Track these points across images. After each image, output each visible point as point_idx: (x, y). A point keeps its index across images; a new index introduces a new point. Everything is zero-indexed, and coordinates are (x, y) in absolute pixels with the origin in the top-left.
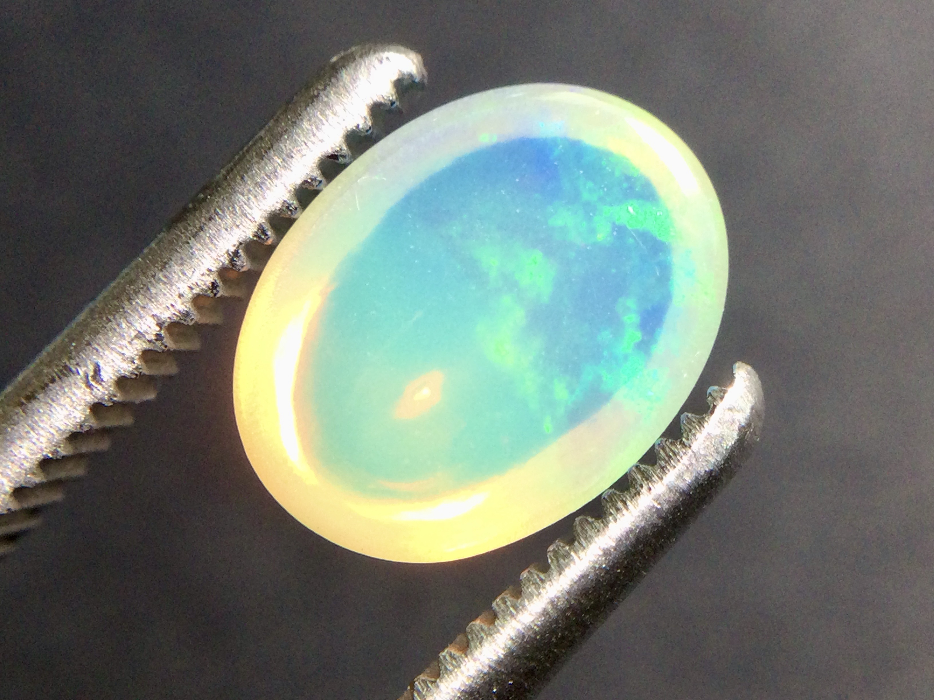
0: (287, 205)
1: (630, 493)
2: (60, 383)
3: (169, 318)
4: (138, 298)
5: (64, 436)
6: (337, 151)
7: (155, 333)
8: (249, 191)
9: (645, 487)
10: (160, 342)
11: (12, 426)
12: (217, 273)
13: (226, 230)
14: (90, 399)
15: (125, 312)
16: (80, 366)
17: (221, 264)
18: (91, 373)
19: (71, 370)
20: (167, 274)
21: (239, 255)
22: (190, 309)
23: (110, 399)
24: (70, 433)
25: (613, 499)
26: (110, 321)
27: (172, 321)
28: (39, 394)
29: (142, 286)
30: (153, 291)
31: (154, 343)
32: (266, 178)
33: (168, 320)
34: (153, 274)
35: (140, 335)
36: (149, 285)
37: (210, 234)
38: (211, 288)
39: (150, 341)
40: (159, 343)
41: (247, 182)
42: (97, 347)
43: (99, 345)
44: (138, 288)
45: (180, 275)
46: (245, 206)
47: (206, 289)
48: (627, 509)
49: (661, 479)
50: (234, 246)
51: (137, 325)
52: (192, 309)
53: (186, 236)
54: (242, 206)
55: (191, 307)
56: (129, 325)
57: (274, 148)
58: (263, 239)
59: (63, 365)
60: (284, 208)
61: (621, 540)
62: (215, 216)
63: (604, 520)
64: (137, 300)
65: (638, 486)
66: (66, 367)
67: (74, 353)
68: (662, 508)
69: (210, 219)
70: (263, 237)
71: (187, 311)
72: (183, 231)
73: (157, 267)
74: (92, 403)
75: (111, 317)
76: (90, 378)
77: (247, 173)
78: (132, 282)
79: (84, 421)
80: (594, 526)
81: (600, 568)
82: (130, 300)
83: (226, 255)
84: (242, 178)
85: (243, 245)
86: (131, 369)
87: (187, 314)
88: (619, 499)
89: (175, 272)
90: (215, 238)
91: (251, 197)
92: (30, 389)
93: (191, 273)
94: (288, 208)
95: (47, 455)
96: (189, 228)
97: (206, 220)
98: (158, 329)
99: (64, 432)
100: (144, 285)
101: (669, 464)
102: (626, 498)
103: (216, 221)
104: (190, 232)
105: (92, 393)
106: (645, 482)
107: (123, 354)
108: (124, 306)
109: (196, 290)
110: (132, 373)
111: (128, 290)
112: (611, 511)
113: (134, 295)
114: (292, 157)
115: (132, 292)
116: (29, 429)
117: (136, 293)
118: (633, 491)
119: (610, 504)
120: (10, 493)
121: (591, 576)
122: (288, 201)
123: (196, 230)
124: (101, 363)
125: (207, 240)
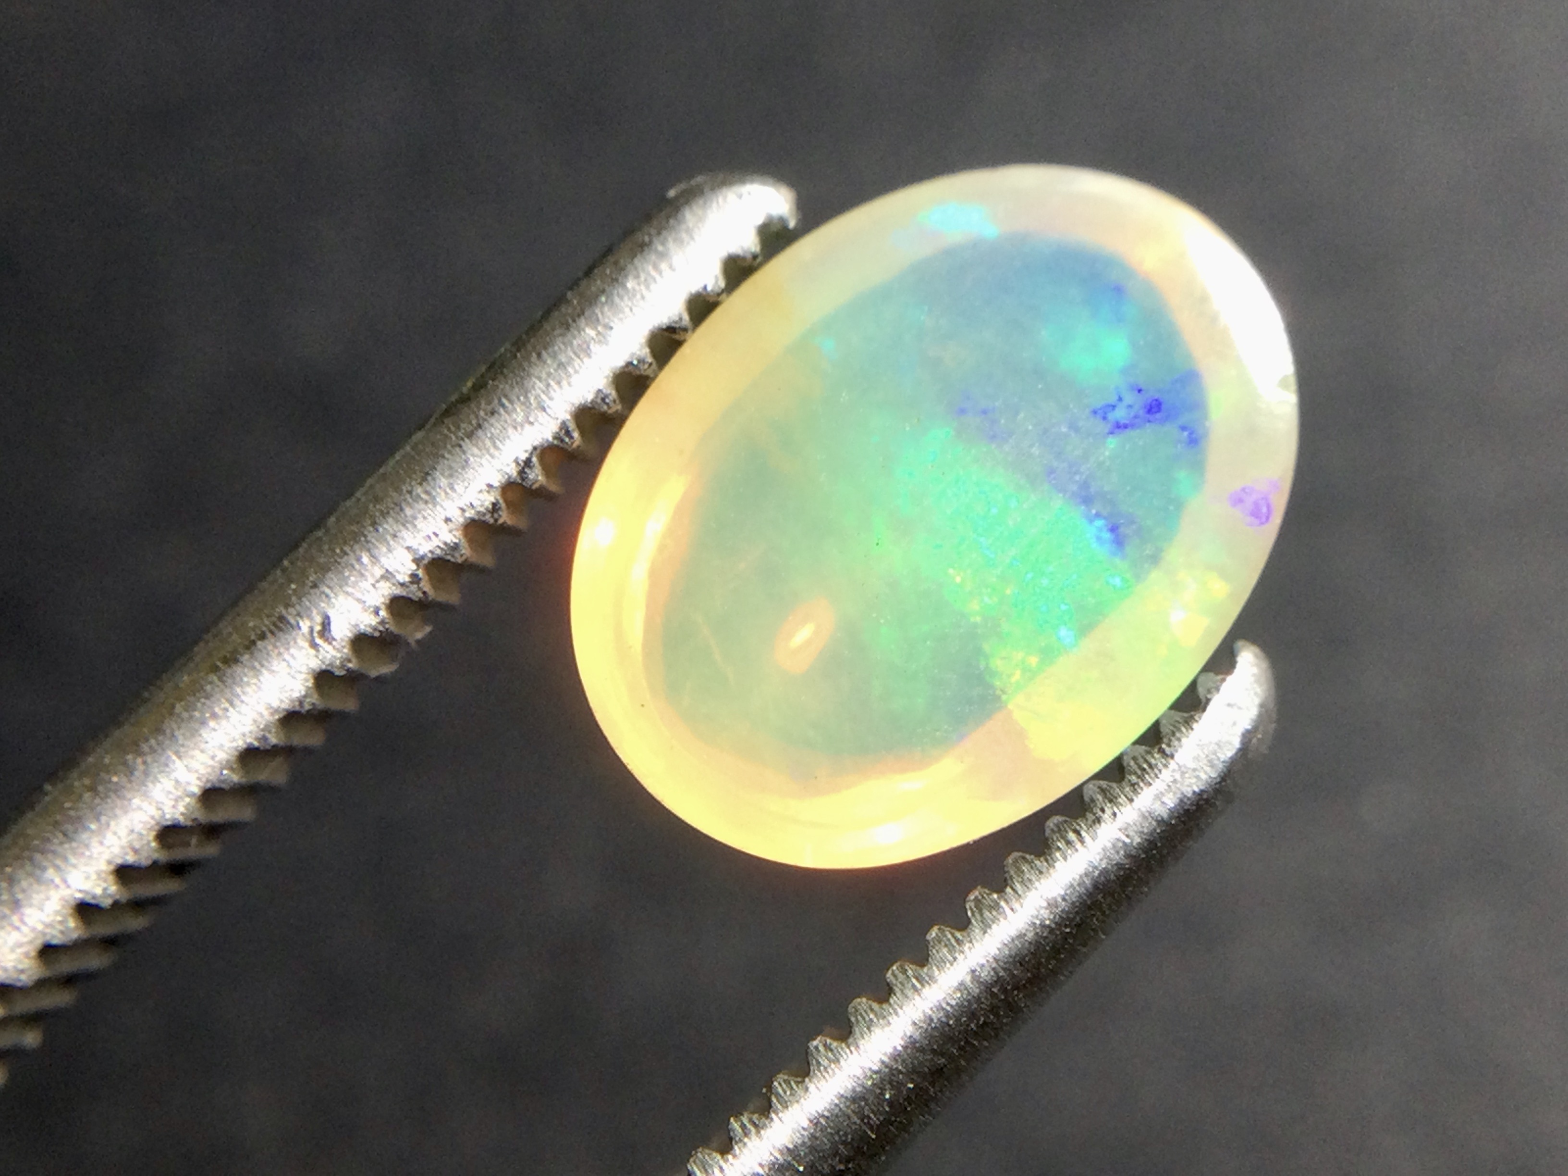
0: (603, 396)
1: (1087, 820)
2: (273, 640)
3: (431, 552)
4: (387, 523)
5: (277, 717)
6: (676, 322)
7: (410, 572)
8: (549, 375)
9: (1108, 812)
10: (416, 586)
11: (203, 700)
12: (500, 490)
13: (515, 428)
14: (315, 664)
15: (367, 542)
16: (301, 617)
17: (506, 477)
18: (318, 628)
19: (288, 623)
20: (428, 488)
21: (532, 464)
22: (460, 540)
23: (342, 666)
24: (285, 713)
25: (1063, 829)
26: (346, 554)
27: (435, 556)
28: (242, 655)
29: (393, 506)
30: (408, 512)
31: (407, 587)
32: (573, 356)
33: (430, 555)
34: (409, 488)
35: (387, 576)
36: (404, 505)
37: (492, 434)
38: (491, 510)
39: (402, 585)
40: (414, 587)
41: (546, 360)
42: (327, 591)
43: (329, 587)
44: (387, 507)
45: (448, 490)
46: (543, 396)
47: (485, 511)
48: (1082, 842)
49: (1131, 800)
50: (526, 451)
51: (383, 560)
52: (463, 541)
53: (457, 437)
54: (539, 396)
55: (461, 537)
56: (374, 560)
57: (586, 313)
58: (567, 443)
59: (277, 615)
60: (599, 401)
61: (1072, 886)
62: (499, 409)
63: (1049, 858)
64: (385, 526)
65: (1098, 810)
66: (282, 618)
67: (294, 599)
68: (1132, 843)
69: (493, 413)
70: (567, 440)
71: (455, 543)
72: (453, 429)
73: (416, 480)
74: (318, 670)
75: (347, 549)
76: (315, 635)
77: (545, 348)
78: (377, 500)
79: (305, 696)
80: (1033, 865)
81: (1043, 926)
82: (374, 524)
83: (514, 465)
84: (539, 355)
85: (538, 451)
86: (374, 623)
87: (455, 547)
88: (1071, 829)
89: (440, 487)
90: (498, 439)
91: (552, 383)
92: (229, 648)
93: (463, 489)
94: (603, 400)
95: (251, 744)
96: (463, 425)
97: (486, 414)
98: (414, 567)
99: (276, 711)
100: (396, 504)
101: (1142, 780)
102: (1081, 827)
103: (499, 414)
104: (463, 431)
105: (317, 657)
106: (1109, 805)
107: (364, 602)
108: (366, 533)
109: (470, 513)
110: (375, 629)
111: (372, 511)
112: (1059, 844)
113: (381, 518)
114: (611, 328)
115: (377, 514)
116: (227, 705)
117: (385, 514)
118: (1090, 817)
119: (1058, 835)
120: (197, 795)
121: (1030, 935)
122: (604, 391)
123: (471, 428)
124: (331, 613)
125: (488, 443)
